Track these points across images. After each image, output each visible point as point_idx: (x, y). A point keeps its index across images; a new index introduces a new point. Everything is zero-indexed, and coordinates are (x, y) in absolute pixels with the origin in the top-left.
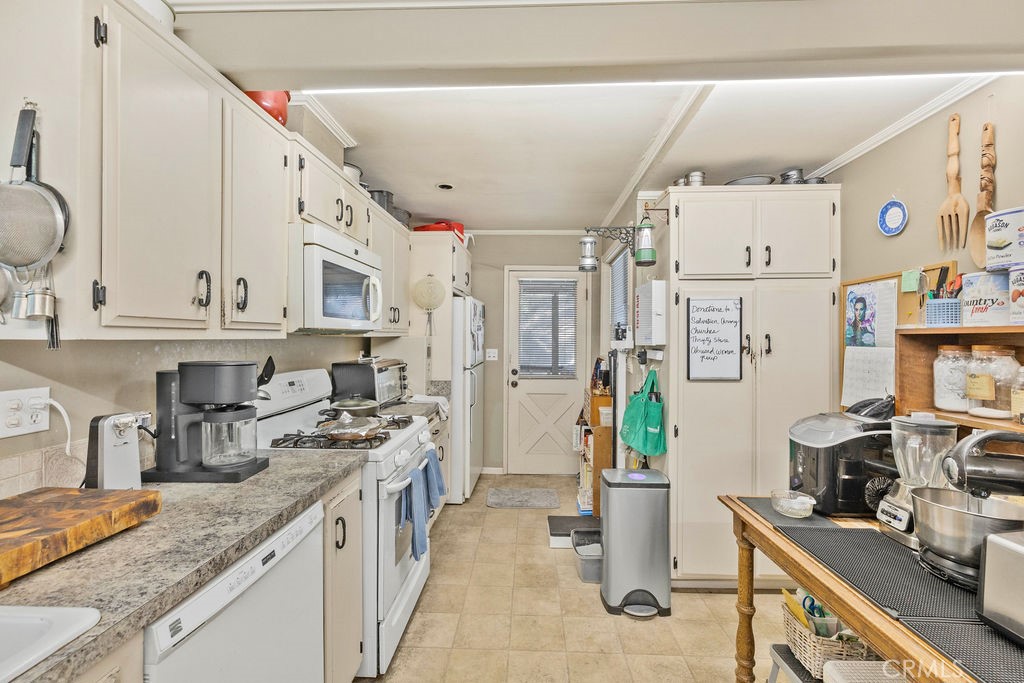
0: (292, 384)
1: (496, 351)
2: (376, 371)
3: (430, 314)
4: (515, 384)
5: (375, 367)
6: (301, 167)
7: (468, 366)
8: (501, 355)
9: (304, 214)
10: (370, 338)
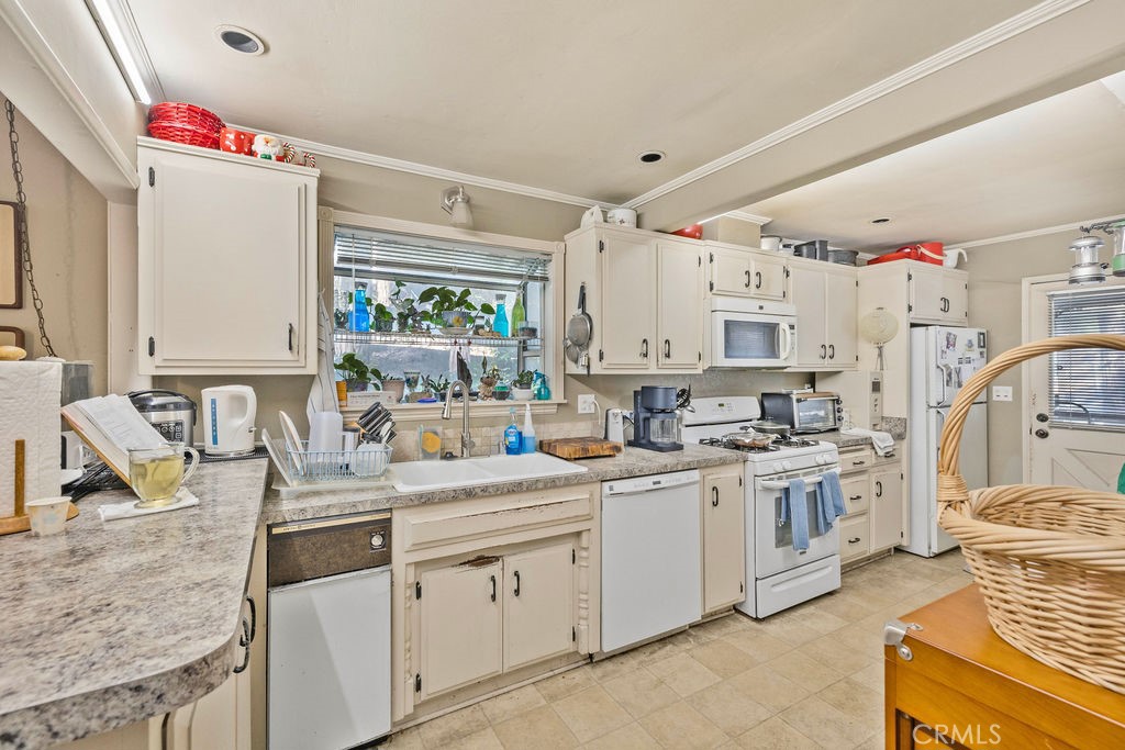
0: (721, 405)
1: (1010, 389)
2: (794, 401)
3: (880, 348)
4: (1043, 435)
5: (794, 398)
6: (711, 260)
7: (933, 404)
8: (1017, 394)
9: (714, 292)
10: (814, 373)
